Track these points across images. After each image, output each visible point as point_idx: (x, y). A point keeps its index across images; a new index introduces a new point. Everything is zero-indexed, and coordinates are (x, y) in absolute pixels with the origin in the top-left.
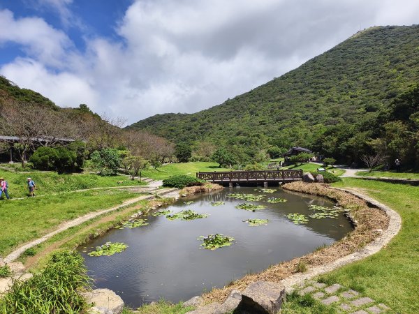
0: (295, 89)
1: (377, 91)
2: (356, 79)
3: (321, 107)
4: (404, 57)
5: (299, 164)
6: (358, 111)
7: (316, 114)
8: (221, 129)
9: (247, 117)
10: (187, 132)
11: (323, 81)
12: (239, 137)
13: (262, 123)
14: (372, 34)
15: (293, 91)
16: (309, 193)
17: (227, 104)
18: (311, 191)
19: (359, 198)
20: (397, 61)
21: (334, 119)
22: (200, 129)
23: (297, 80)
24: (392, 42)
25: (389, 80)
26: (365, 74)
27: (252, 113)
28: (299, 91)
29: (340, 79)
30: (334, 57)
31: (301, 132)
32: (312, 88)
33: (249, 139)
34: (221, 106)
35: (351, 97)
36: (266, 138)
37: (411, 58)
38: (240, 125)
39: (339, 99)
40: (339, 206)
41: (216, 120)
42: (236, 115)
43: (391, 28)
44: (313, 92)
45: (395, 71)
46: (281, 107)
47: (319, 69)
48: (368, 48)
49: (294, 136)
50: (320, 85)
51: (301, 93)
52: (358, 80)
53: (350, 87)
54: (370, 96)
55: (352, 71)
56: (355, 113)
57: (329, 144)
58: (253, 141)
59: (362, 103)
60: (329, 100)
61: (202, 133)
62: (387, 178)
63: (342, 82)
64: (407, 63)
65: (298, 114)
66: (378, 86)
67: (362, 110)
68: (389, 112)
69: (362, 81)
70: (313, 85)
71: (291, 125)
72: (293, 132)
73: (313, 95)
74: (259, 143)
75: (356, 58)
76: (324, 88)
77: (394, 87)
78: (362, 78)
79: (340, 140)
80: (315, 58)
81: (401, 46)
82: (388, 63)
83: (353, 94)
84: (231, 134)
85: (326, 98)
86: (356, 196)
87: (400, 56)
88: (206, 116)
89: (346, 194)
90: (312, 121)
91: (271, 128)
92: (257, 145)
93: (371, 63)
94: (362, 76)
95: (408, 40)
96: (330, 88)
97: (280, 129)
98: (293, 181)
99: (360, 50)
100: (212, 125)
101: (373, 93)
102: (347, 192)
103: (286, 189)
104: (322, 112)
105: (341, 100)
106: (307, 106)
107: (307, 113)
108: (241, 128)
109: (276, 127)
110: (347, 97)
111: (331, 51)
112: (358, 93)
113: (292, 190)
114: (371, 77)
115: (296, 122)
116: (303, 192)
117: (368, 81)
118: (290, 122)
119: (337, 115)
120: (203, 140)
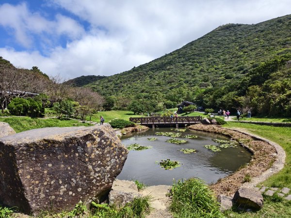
0: (179, 62)
1: (231, 66)
2: (218, 57)
3: (197, 75)
4: (247, 44)
5: (188, 113)
6: (220, 78)
7: (193, 79)
8: (129, 88)
9: (148, 80)
10: (105, 89)
11: (197, 57)
12: (143, 94)
13: (158, 84)
14: (228, 28)
15: (178, 64)
16: (209, 132)
17: (134, 71)
18: (210, 130)
19: (246, 134)
20: (243, 47)
21: (205, 83)
22: (115, 87)
23: (181, 56)
24: (240, 35)
25: (239, 59)
26: (224, 54)
27: (151, 77)
28: (182, 64)
29: (208, 57)
30: (204, 42)
31: (185, 91)
32: (190, 62)
33: (151, 95)
34: (129, 72)
35: (215, 69)
36: (161, 95)
37: (251, 45)
38: (143, 85)
39: (207, 70)
40: (234, 140)
41: (126, 82)
42: (140, 78)
43: (239, 25)
44: (191, 65)
45: (242, 53)
46: (170, 74)
47: (195, 49)
48: (226, 38)
49: (180, 93)
50: (195, 60)
51: (184, 65)
52: (219, 58)
53: (214, 62)
54: (227, 69)
55: (216, 52)
56: (219, 80)
57: (208, 99)
58: (154, 97)
59: (222, 73)
60: (201, 71)
61: (116, 90)
62: (256, 122)
63: (209, 59)
64: (249, 48)
65: (182, 79)
66: (232, 62)
67: (223, 78)
68: (248, 79)
69: (222, 59)
70: (191, 60)
71: (178, 87)
72: (180, 91)
73: (191, 67)
74: (157, 98)
75: (218, 43)
76: (198, 63)
77: (242, 64)
78: (221, 57)
79: (215, 97)
80: (192, 42)
81: (245, 38)
82: (238, 48)
83: (216, 67)
84: (137, 91)
85: (200, 69)
86: (243, 133)
87: (245, 44)
88: (118, 79)
89: (235, 132)
90: (191, 84)
91: (164, 88)
92: (156, 99)
93: (227, 47)
94: (222, 55)
95: (250, 34)
96: (202, 62)
97: (170, 89)
98: (196, 123)
99: (220, 39)
100: (123, 85)
101: (229, 67)
102: (236, 131)
103: (192, 129)
104: (197, 78)
105: (209, 71)
106: (187, 74)
107: (188, 79)
108: (144, 88)
109: (168, 87)
110: (213, 69)
111: (202, 38)
112: (219, 66)
113: (196, 130)
114: (227, 56)
115: (181, 84)
116: (204, 131)
117: (226, 59)
118: (177, 84)
119: (207, 81)
120: (117, 95)
